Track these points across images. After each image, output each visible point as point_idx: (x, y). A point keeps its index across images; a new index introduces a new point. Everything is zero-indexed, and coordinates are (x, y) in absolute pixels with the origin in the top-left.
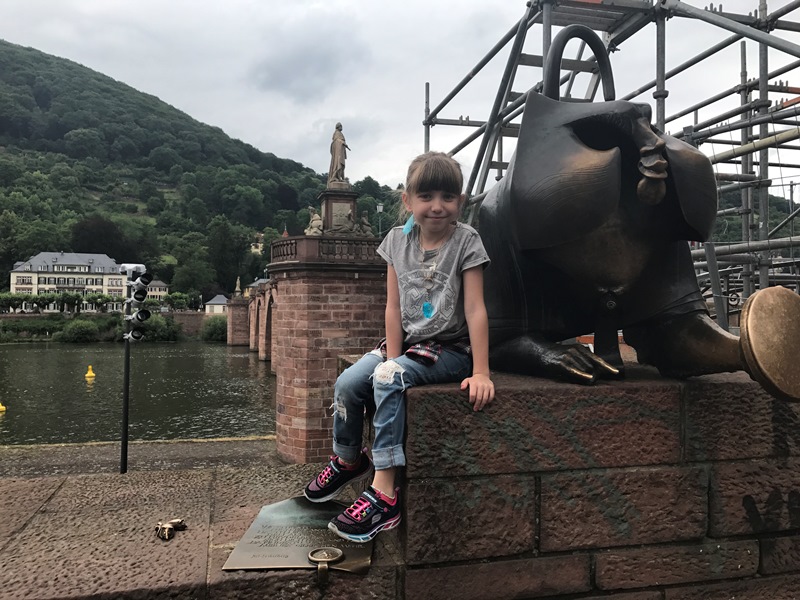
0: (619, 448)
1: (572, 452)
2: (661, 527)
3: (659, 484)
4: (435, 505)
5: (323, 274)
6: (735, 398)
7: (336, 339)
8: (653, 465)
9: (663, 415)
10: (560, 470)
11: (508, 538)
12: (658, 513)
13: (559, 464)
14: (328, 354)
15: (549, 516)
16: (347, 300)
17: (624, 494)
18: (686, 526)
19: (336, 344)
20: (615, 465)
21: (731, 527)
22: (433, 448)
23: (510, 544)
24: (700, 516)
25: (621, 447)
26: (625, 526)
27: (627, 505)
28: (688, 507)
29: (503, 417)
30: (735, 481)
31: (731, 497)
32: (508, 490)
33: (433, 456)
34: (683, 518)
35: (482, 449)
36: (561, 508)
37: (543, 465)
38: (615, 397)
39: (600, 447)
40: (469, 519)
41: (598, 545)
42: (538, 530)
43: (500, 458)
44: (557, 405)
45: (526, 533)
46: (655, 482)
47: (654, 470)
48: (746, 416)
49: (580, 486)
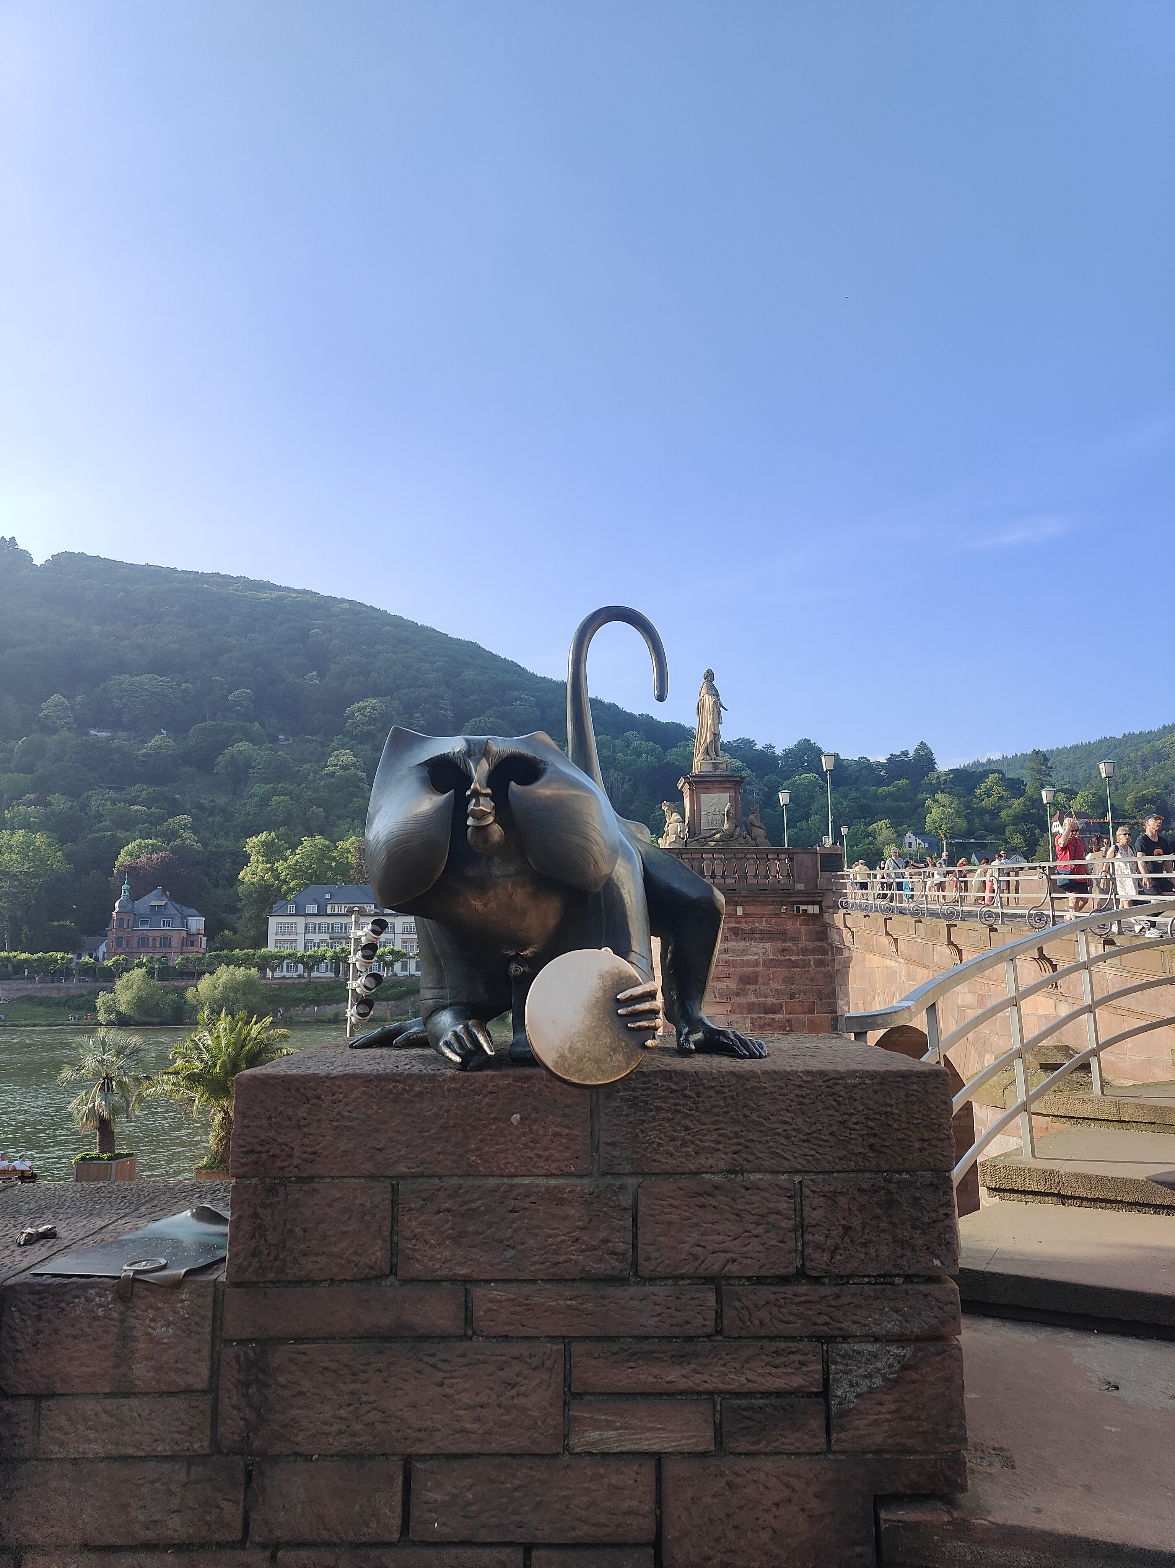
0: (505, 1151)
1: (439, 1153)
2: (562, 1258)
3: (562, 1202)
4: (260, 1211)
6: (673, 1091)
8: (551, 1175)
9: (567, 1111)
10: (422, 1175)
11: (354, 1258)
12: (560, 1238)
13: (422, 1168)
15: (407, 1233)
17: (511, 1211)
18: (600, 1260)
20: (498, 1172)
21: (669, 1265)
22: (262, 1143)
23: (356, 1265)
24: (621, 1247)
25: (507, 1150)
26: (512, 1253)
27: (515, 1226)
28: (603, 1235)
29: (350, 1108)
30: (675, 1203)
31: (669, 1223)
32: (355, 1198)
33: (261, 1152)
34: (595, 1249)
35: (323, 1145)
36: (425, 1224)
37: (402, 1168)
38: (497, 1086)
39: (477, 1149)
40: (305, 1230)
41: (475, 1276)
42: (394, 1250)
43: (345, 1158)
44: (420, 1094)
45: (378, 1253)
46: (555, 1197)
47: (553, 1182)
48: (692, 1115)
49: (450, 1196)
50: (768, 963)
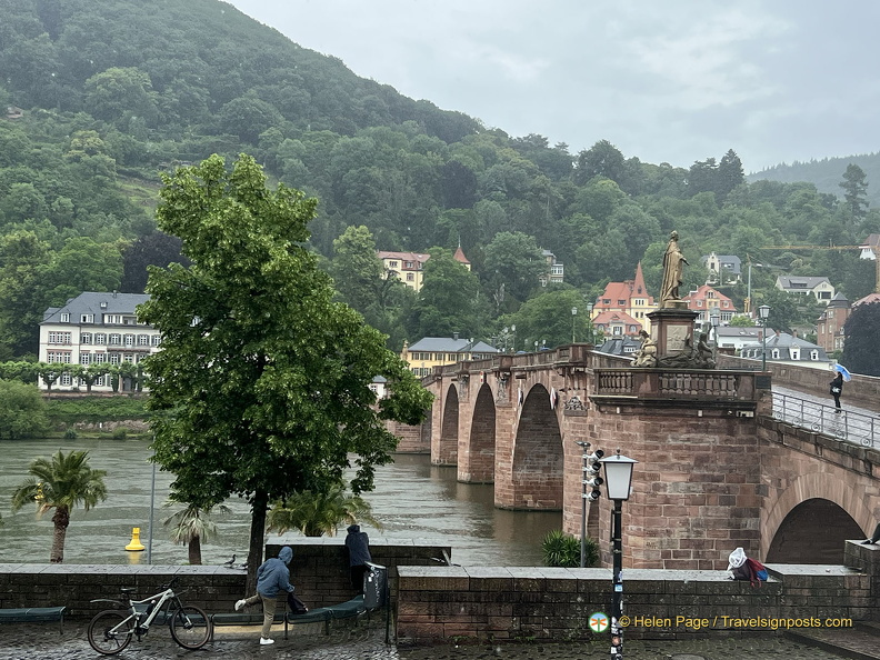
5: (663, 412)
7: (676, 483)
14: (667, 500)
16: (688, 440)
19: (676, 490)
50: (717, 449)
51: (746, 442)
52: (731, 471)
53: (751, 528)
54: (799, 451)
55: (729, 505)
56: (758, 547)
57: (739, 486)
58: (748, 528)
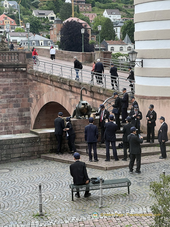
50: (11, 84)
51: (23, 81)
52: (18, 93)
53: (27, 116)
54: (44, 83)
55: (18, 107)
56: (30, 123)
57: (21, 99)
58: (26, 116)
